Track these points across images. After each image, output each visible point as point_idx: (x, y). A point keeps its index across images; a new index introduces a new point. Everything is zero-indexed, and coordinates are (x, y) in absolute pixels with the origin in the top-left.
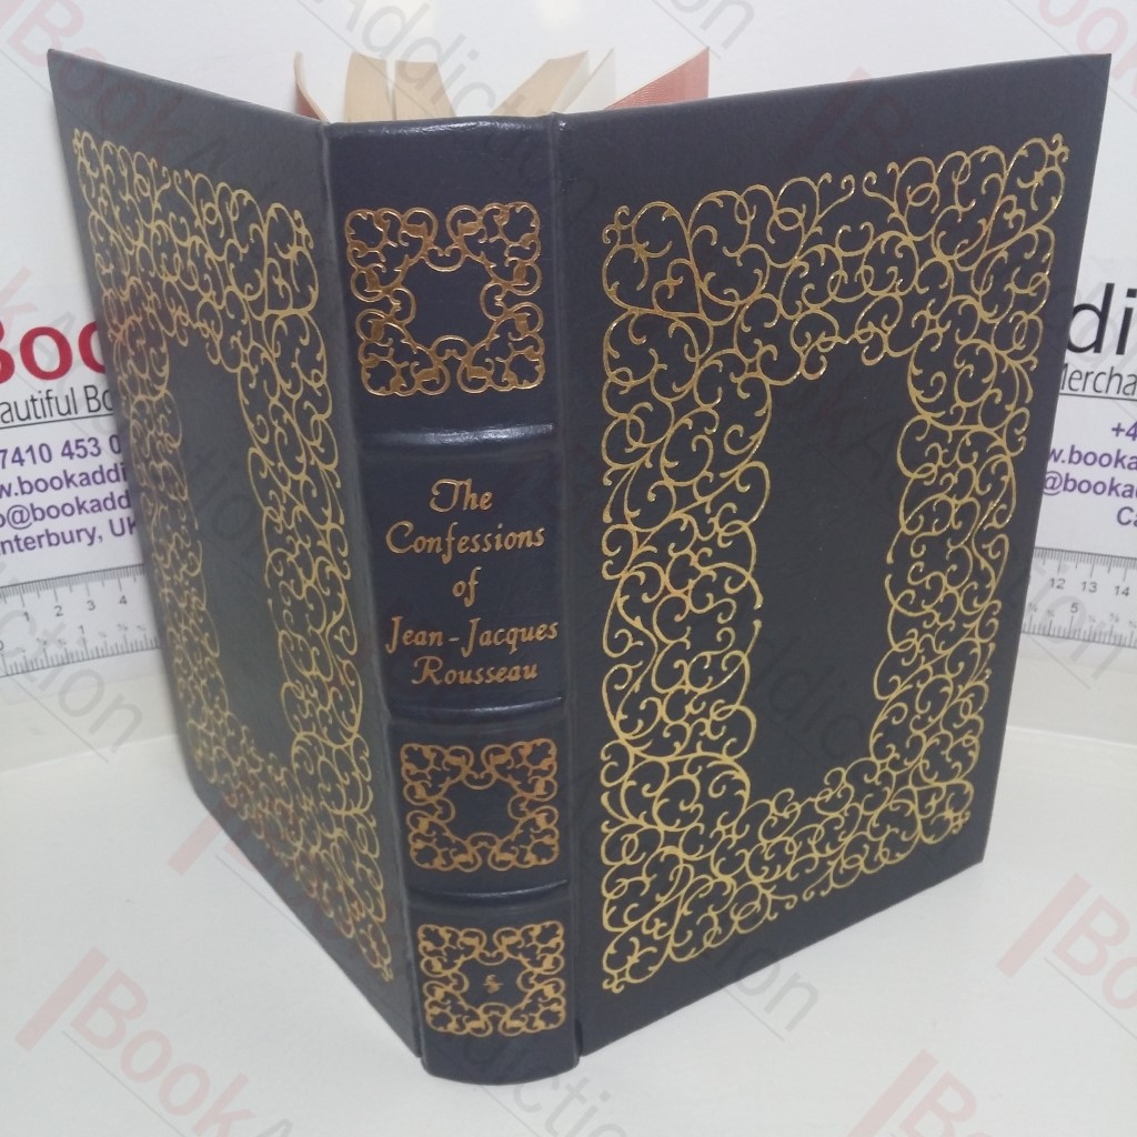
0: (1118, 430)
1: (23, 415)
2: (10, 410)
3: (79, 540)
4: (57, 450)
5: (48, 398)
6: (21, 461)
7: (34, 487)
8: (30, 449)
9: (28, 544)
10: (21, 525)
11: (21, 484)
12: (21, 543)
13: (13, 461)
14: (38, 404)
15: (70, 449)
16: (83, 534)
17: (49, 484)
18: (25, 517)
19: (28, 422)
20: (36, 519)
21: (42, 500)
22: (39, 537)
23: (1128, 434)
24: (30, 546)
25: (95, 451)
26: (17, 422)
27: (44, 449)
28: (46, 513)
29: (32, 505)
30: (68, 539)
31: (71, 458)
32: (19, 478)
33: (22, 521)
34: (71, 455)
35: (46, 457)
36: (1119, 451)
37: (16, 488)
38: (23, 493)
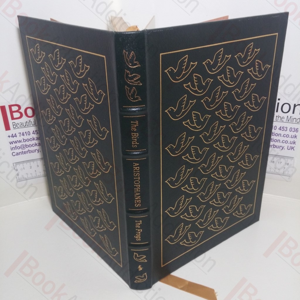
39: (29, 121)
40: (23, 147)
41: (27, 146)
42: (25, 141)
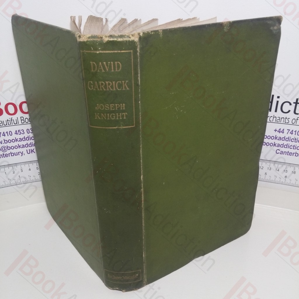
0: (276, 130)
1: (5, 124)
2: (2, 123)
3: (19, 155)
4: (14, 132)
5: (11, 120)
6: (5, 135)
7: (8, 141)
8: (7, 132)
9: (6, 156)
10: (4, 151)
11: (4, 141)
12: (4, 155)
13: (3, 135)
14: (9, 121)
15: (17, 132)
16: (20, 153)
17: (11, 141)
18: (5, 149)
19: (6, 126)
20: (8, 149)
21: (9, 145)
22: (9, 154)
23: (278, 132)
24: (7, 156)
25: (23, 133)
26: (4, 126)
27: (10, 132)
28: (11, 148)
29: (7, 146)
30: (16, 154)
31: (17, 135)
32: (4, 139)
33: (5, 150)
34: (17, 134)
35: (11, 134)
36: (276, 136)
37: (3, 142)
38: (5, 143)
39: (10, 119)
40: (4, 149)
41: (9, 148)
42: (6, 142)
